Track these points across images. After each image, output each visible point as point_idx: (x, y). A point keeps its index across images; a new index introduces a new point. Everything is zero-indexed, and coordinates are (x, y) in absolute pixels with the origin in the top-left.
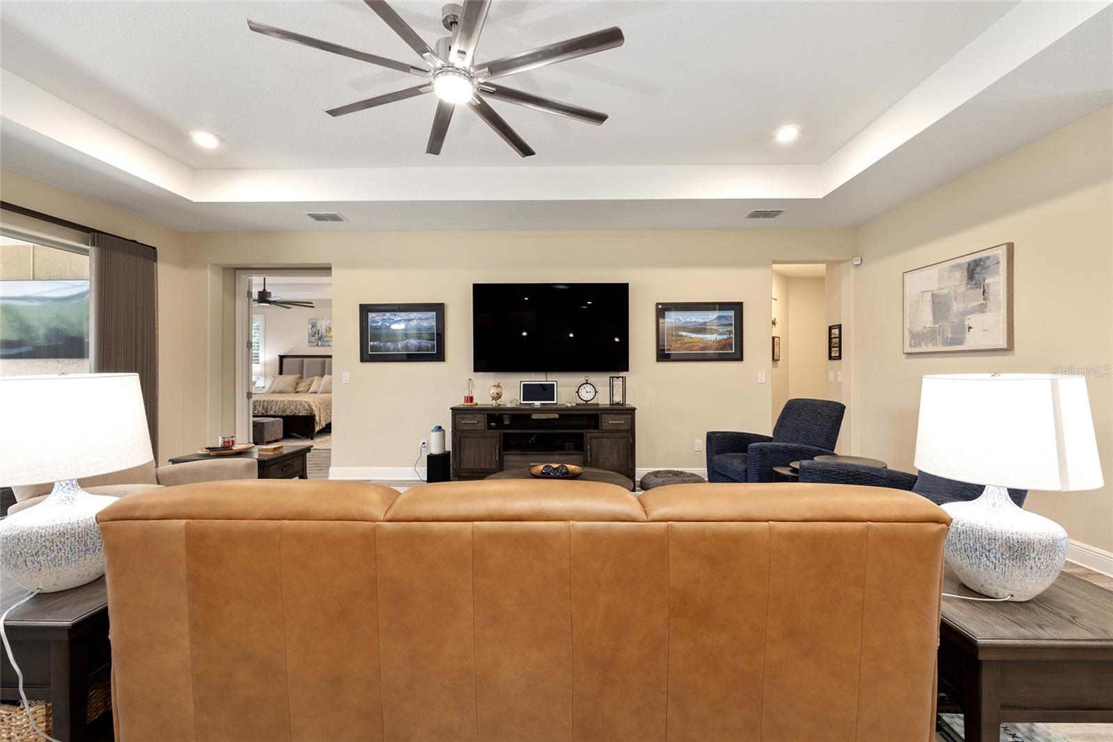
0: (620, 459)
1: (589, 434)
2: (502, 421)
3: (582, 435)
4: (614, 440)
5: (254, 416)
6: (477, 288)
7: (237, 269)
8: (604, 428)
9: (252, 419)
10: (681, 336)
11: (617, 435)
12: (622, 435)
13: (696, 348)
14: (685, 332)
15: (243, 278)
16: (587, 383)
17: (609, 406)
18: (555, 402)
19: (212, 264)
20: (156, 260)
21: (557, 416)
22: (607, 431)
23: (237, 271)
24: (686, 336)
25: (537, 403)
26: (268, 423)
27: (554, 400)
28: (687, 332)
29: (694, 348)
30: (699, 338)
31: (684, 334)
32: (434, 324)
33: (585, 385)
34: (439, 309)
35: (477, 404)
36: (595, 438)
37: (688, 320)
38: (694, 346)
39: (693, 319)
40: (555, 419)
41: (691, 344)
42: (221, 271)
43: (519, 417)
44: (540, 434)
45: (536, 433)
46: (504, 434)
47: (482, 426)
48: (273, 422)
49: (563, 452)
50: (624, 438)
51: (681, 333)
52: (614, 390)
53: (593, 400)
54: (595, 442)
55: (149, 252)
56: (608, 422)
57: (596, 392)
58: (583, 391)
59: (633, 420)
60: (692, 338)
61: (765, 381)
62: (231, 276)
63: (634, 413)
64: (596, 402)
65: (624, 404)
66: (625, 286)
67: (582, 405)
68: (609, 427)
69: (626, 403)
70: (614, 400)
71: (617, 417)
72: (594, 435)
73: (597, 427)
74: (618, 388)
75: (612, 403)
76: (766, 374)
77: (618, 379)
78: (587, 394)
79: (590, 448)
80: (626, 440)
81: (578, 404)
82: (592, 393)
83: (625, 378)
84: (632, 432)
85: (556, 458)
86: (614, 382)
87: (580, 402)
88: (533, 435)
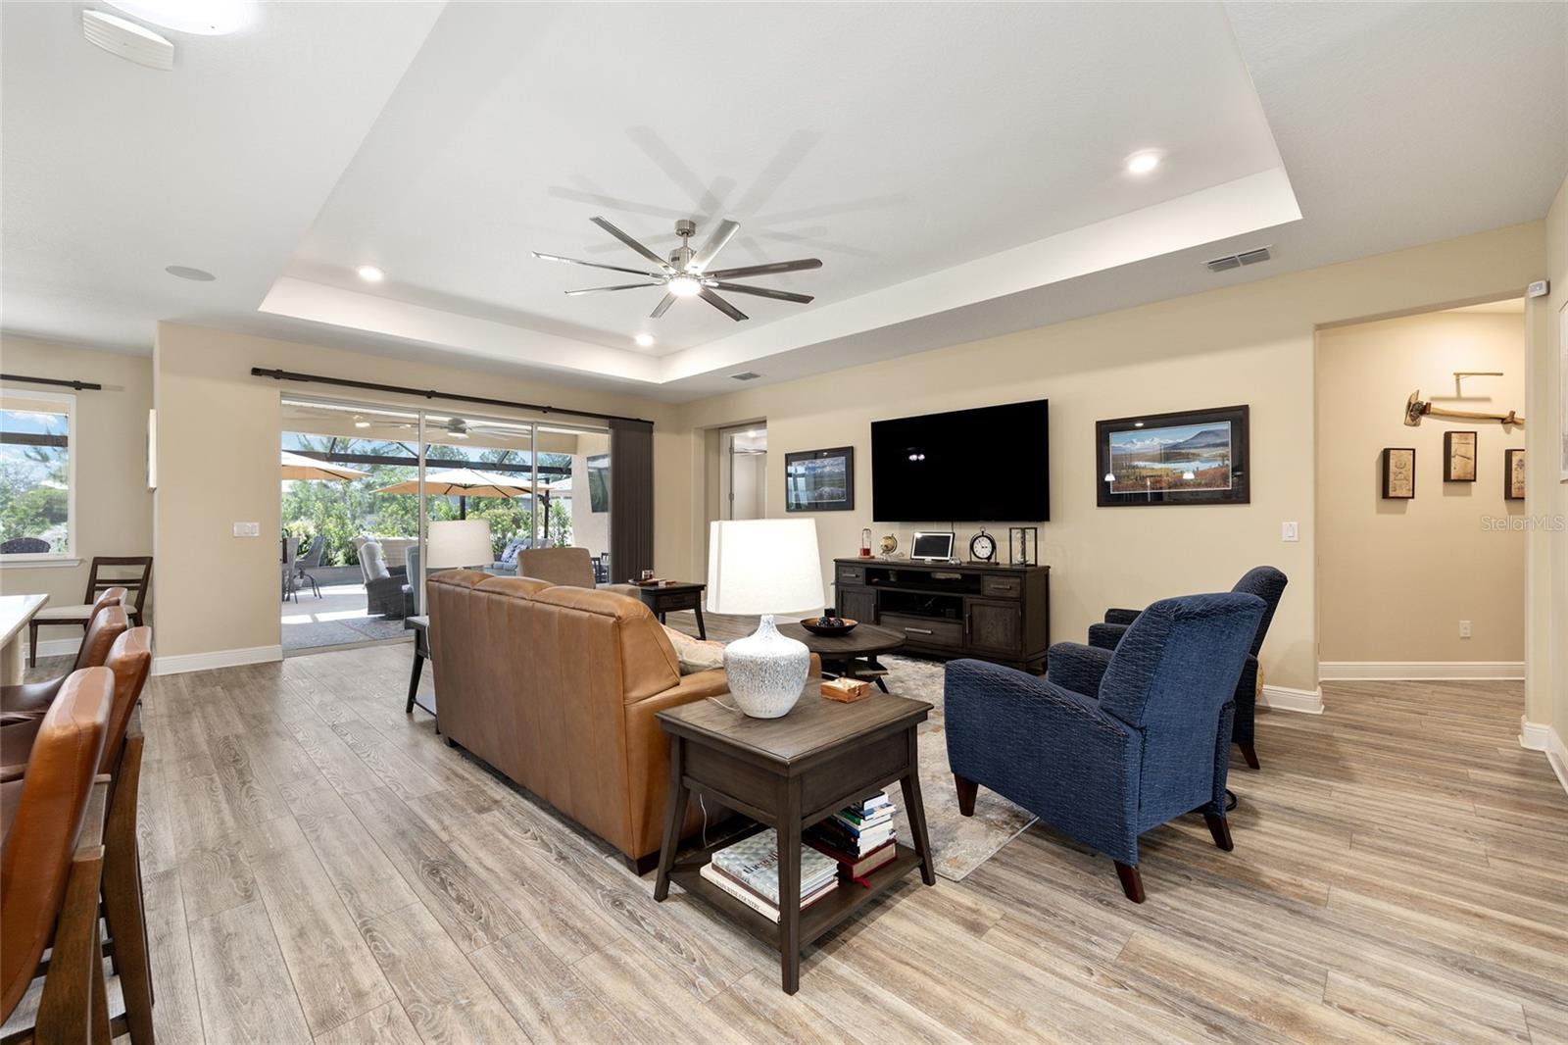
0: (1006, 635)
1: (969, 599)
2: (889, 577)
3: (961, 598)
4: (998, 609)
6: (875, 426)
7: (720, 428)
8: (986, 593)
10: (1137, 467)
11: (1002, 603)
12: (1009, 603)
14: (1143, 461)
15: (725, 436)
16: (983, 536)
17: (1008, 567)
18: (948, 558)
19: (696, 428)
20: (651, 432)
21: (959, 576)
22: (987, 597)
23: (721, 431)
24: (1146, 468)
25: (928, 559)
27: (947, 556)
28: (1148, 461)
29: (1163, 485)
30: (1169, 469)
31: (1141, 464)
32: (847, 470)
33: (980, 539)
34: (848, 452)
35: (873, 557)
36: (977, 605)
37: (1148, 441)
38: (1160, 481)
40: (957, 579)
41: (1157, 479)
42: (703, 433)
43: (908, 575)
44: (942, 597)
45: (934, 596)
46: (882, 591)
47: (861, 581)
49: (943, 619)
50: (1011, 608)
51: (1136, 463)
52: (1017, 545)
53: (989, 558)
54: (976, 610)
55: (647, 427)
56: (991, 585)
57: (994, 547)
58: (977, 547)
59: (1023, 585)
60: (1156, 470)
61: (1299, 538)
62: (718, 434)
63: (1028, 575)
64: (992, 560)
65: (1036, 565)
66: (1043, 405)
67: (976, 563)
68: (993, 593)
69: (1039, 564)
70: (1018, 558)
71: (1001, 580)
72: (975, 601)
73: (978, 592)
74: (1023, 543)
75: (1013, 562)
76: (1299, 525)
77: (1023, 530)
78: (983, 549)
79: (970, 617)
80: (1013, 611)
81: (971, 562)
82: (990, 549)
83: (1036, 529)
84: (1021, 600)
85: (932, 624)
86: (1017, 535)
87: (974, 559)
88: (929, 597)
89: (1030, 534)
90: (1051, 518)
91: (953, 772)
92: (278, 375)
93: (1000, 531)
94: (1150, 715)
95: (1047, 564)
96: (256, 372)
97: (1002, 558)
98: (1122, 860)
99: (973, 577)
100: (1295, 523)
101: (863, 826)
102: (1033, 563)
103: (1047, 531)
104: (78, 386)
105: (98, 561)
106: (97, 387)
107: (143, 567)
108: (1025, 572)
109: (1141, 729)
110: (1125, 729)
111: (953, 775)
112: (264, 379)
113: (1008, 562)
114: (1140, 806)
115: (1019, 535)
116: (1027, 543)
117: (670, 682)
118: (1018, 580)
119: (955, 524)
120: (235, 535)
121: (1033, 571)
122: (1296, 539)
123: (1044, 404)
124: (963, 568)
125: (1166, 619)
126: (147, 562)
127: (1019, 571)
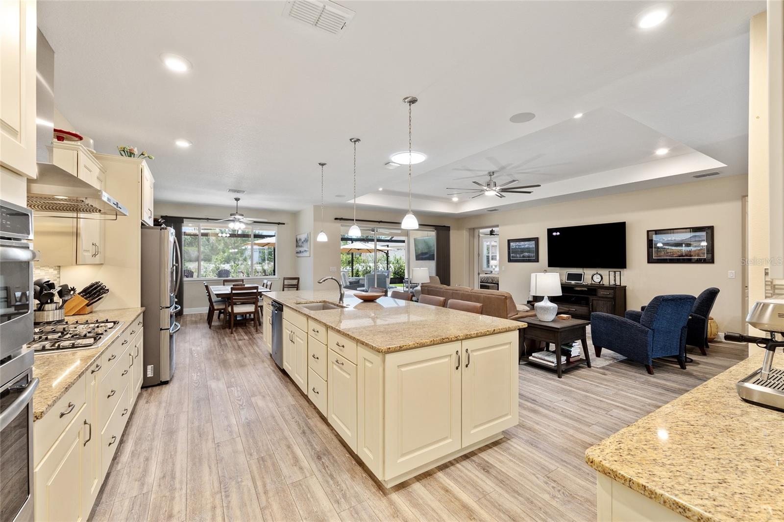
1: (591, 298)
3: (588, 297)
4: (604, 302)
5: (481, 282)
6: (549, 230)
8: (599, 295)
9: (480, 284)
10: (664, 248)
11: (606, 299)
12: (609, 299)
13: (676, 255)
15: (476, 231)
16: (597, 274)
17: (608, 286)
19: (466, 228)
21: (586, 289)
22: (600, 297)
23: (475, 229)
24: (668, 249)
25: (573, 282)
26: (491, 286)
27: (581, 281)
28: (669, 246)
29: (674, 256)
30: (677, 250)
31: (666, 247)
32: (534, 246)
34: (536, 240)
36: (595, 300)
37: (669, 239)
38: (673, 254)
39: (673, 239)
40: (585, 290)
41: (673, 253)
42: (468, 230)
44: (580, 297)
45: (575, 296)
48: (493, 286)
49: (580, 305)
50: (610, 301)
52: (612, 278)
53: (600, 282)
54: (594, 302)
55: (448, 229)
56: (601, 293)
57: (602, 278)
58: (595, 278)
59: (615, 293)
60: (673, 250)
61: (735, 276)
62: (472, 231)
63: (617, 289)
64: (601, 283)
65: (620, 285)
66: (623, 225)
67: (594, 284)
68: (602, 296)
69: (622, 285)
70: (612, 283)
71: (606, 291)
72: (594, 298)
73: (596, 295)
74: (615, 277)
75: (611, 284)
76: (735, 272)
77: (615, 272)
78: (597, 279)
79: (592, 305)
80: (611, 302)
81: (592, 284)
82: (600, 279)
83: (620, 272)
84: (614, 298)
85: (575, 307)
86: (612, 274)
87: (593, 282)
88: (573, 297)
89: (618, 274)
90: (627, 267)
91: (593, 344)
92: (341, 219)
93: (605, 272)
94: (655, 325)
95: (625, 285)
96: (336, 219)
97: (606, 282)
98: (647, 364)
99: (593, 290)
100: (734, 271)
101: (572, 349)
102: (619, 284)
103: (624, 272)
104: (279, 224)
105: (285, 279)
106: (284, 224)
107: (297, 281)
108: (616, 288)
109: (653, 330)
110: (647, 329)
111: (593, 346)
112: (338, 221)
113: (608, 284)
114: (652, 351)
115: (613, 274)
116: (616, 277)
117: (516, 314)
118: (613, 291)
119: (584, 269)
120: (331, 270)
121: (618, 288)
122: (734, 277)
123: (624, 223)
124: (589, 286)
125: (660, 300)
126: (298, 279)
127: (613, 288)
